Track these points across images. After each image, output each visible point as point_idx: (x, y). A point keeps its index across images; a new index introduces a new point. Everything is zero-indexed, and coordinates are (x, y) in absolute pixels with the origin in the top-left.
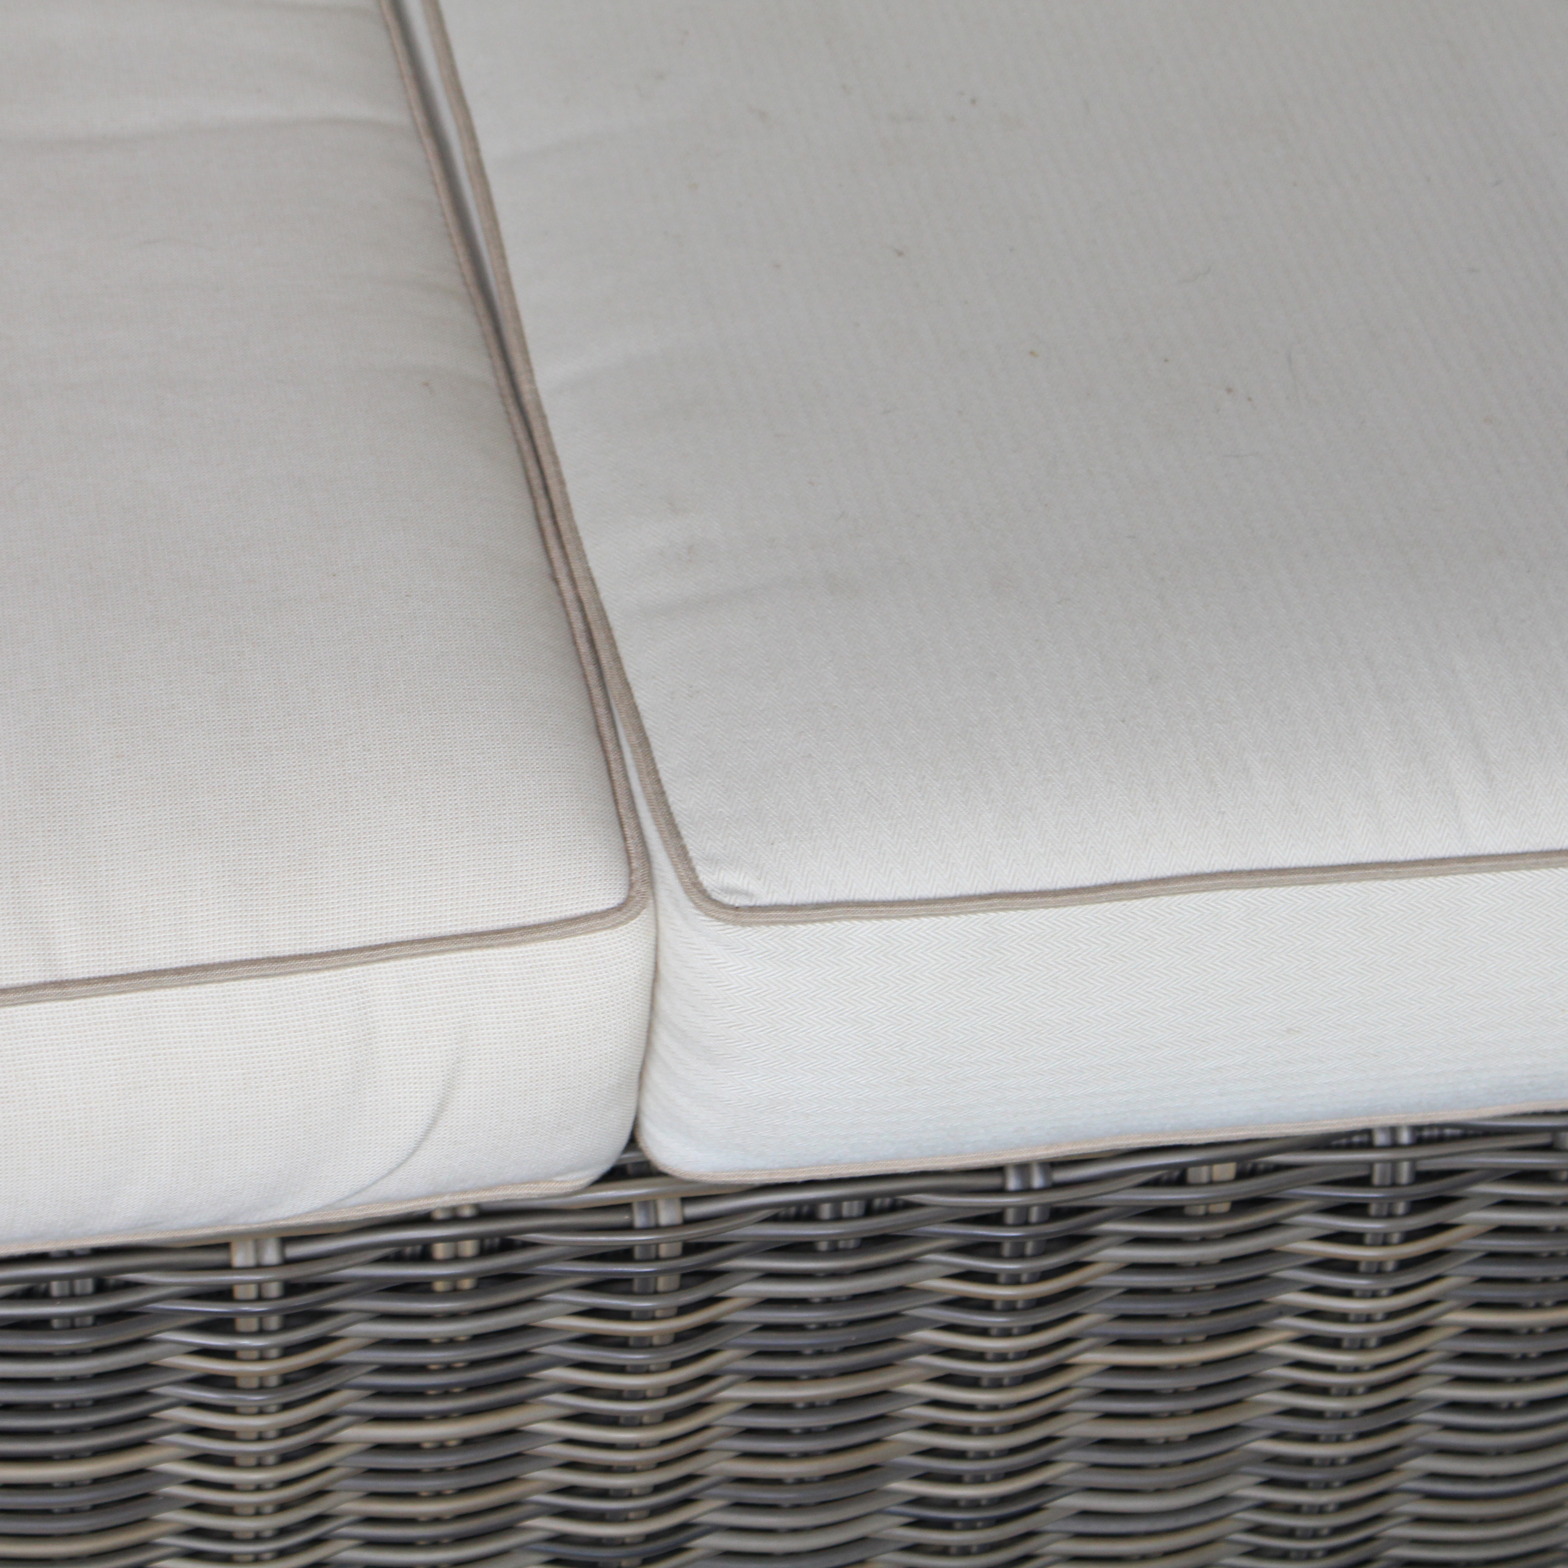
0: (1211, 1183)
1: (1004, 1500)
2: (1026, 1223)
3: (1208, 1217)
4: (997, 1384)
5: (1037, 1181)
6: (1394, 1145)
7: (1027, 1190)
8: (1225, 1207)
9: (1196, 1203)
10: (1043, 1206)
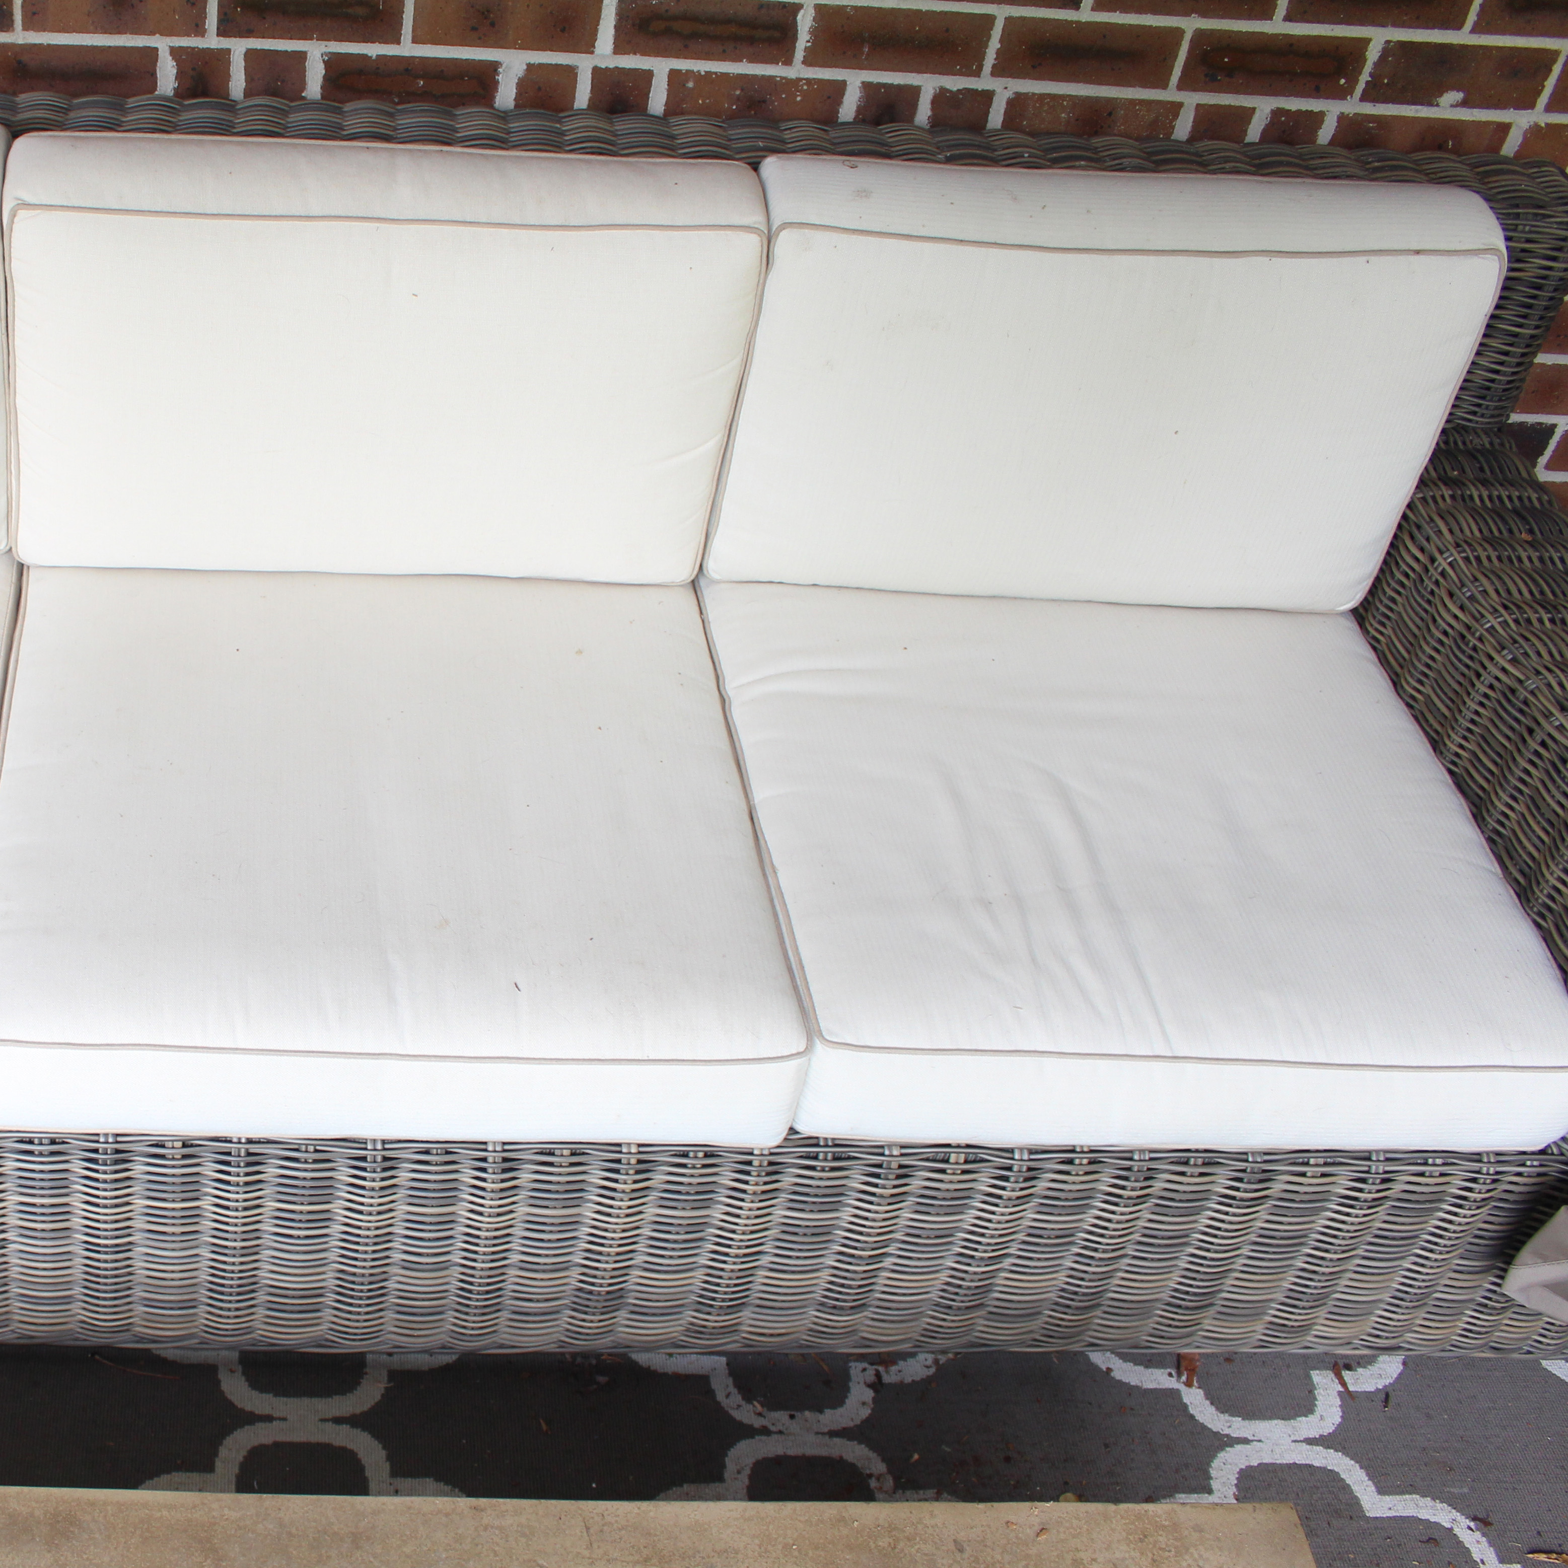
0: (173, 1148)
1: (117, 1245)
2: (106, 1154)
3: (173, 1159)
4: (105, 1207)
5: (110, 1140)
6: (240, 1143)
7: (107, 1143)
8: (179, 1157)
9: (169, 1154)
10: (112, 1149)
